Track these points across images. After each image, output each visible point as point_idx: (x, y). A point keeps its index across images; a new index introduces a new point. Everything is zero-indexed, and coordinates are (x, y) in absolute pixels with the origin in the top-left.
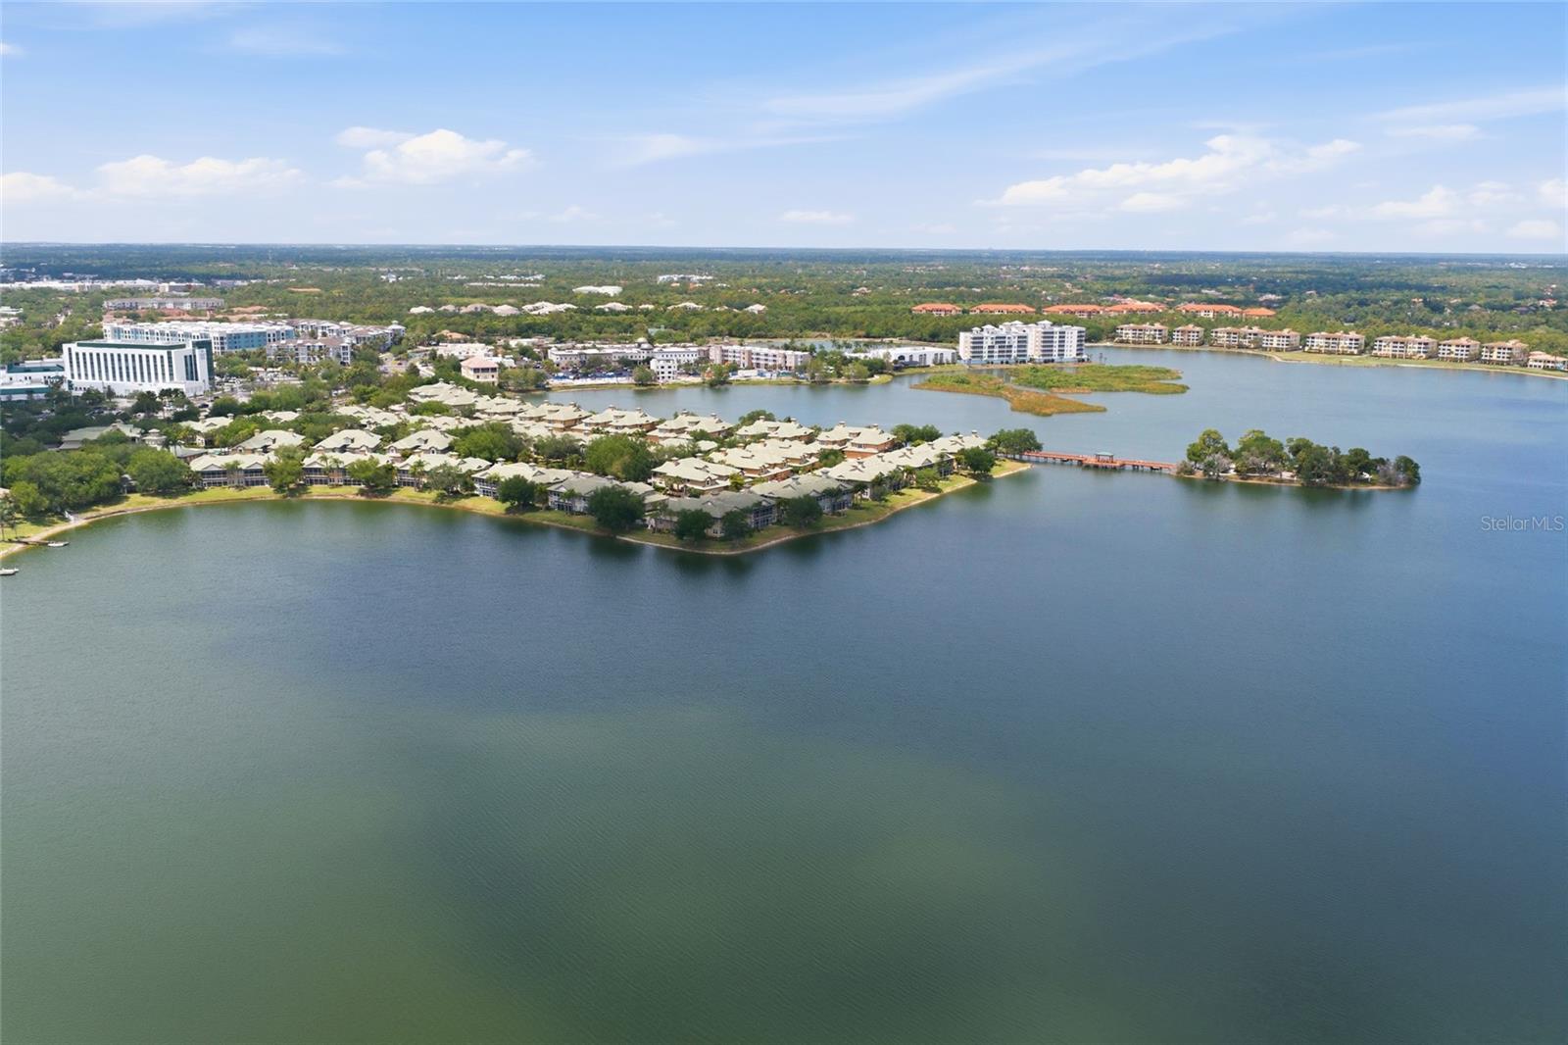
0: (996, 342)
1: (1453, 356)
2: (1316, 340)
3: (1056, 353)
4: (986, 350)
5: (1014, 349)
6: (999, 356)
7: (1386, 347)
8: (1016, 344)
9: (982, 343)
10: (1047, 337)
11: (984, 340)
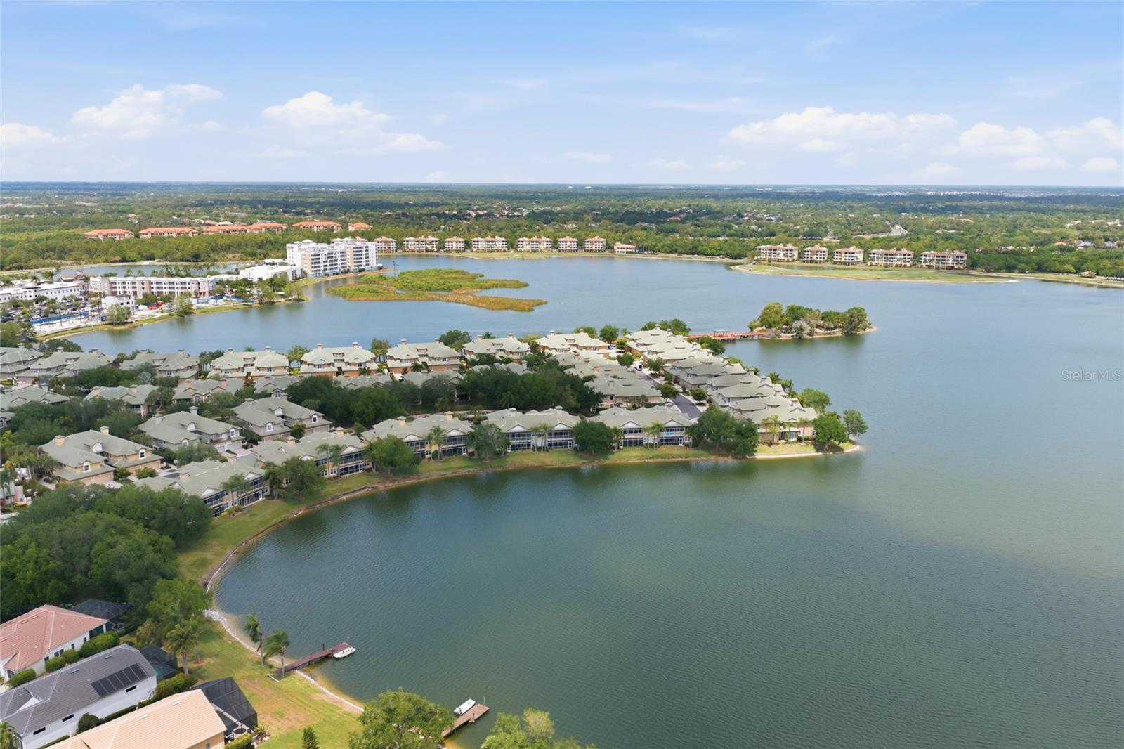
0: (328, 258)
1: (568, 248)
2: (480, 243)
3: (364, 263)
4: (322, 264)
5: (339, 262)
6: (331, 269)
7: (525, 244)
8: (339, 259)
9: (312, 263)
10: (358, 251)
11: (320, 257)
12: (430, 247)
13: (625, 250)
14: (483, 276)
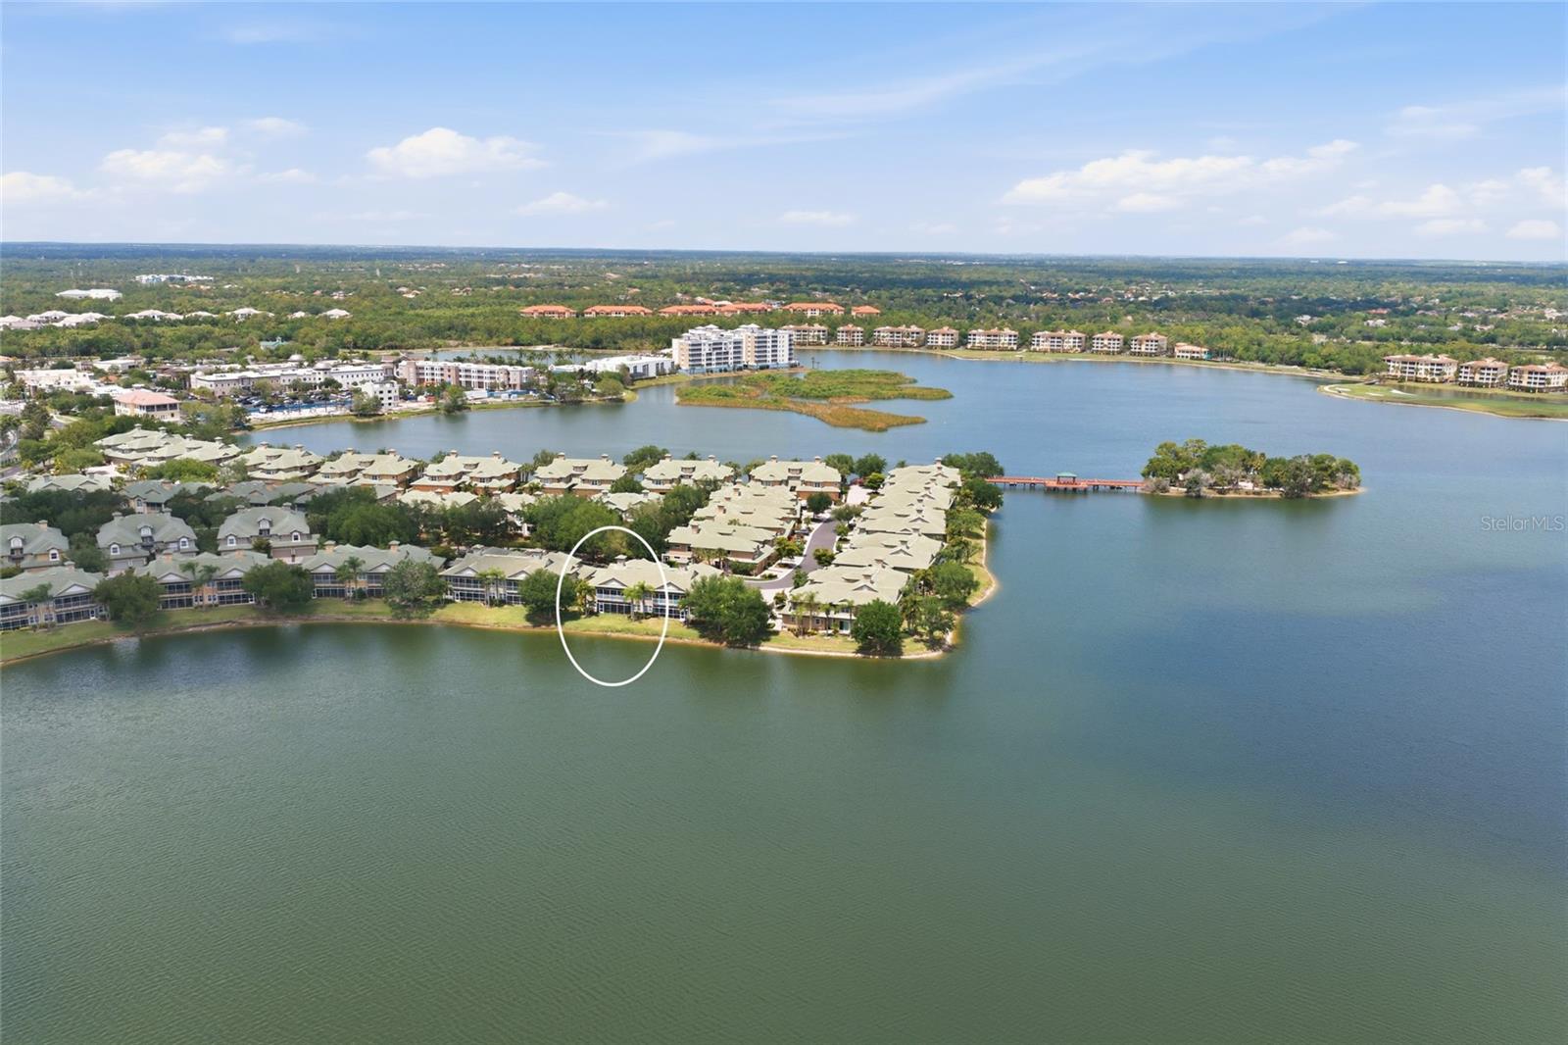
0: (714, 349)
1: (1106, 349)
2: (977, 337)
3: (769, 359)
4: (704, 358)
5: (731, 356)
6: (717, 364)
7: (1043, 341)
8: (732, 351)
9: (700, 350)
10: (761, 342)
11: (702, 347)
12: (908, 341)
13: (1189, 355)
14: (915, 381)
